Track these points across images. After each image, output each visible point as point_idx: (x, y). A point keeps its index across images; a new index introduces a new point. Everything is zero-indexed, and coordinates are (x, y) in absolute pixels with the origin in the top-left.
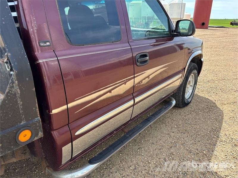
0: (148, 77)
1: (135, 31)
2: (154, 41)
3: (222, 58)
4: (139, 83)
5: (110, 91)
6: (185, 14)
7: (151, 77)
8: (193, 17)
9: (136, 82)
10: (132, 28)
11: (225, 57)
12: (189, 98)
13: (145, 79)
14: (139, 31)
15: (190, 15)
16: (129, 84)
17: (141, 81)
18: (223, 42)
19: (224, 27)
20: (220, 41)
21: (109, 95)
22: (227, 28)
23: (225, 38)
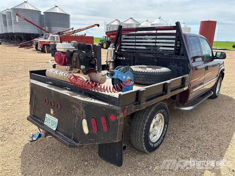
3: (231, 74)
9: (205, 77)
11: (233, 74)
12: (217, 94)
18: (229, 63)
19: (227, 49)
20: (226, 62)
22: (229, 50)
23: (229, 59)
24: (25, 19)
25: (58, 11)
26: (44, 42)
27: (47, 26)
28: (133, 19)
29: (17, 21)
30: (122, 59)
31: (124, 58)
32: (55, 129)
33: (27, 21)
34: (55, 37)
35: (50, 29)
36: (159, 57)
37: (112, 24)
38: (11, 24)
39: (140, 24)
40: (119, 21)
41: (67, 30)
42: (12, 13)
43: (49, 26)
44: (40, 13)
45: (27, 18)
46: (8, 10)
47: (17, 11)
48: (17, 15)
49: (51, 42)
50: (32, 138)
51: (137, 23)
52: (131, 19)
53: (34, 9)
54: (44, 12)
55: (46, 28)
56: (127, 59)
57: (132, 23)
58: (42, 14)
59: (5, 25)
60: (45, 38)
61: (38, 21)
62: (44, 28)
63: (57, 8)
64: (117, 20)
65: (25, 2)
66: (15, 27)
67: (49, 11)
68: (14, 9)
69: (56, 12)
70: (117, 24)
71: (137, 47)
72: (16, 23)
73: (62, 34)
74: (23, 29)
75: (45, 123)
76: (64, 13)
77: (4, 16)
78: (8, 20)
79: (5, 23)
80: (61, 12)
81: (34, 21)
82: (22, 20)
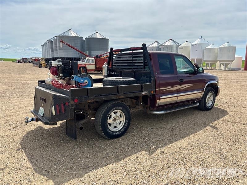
0: (184, 87)
1: (179, 71)
2: (188, 74)
4: (180, 88)
5: (170, 88)
6: (236, 56)
7: (185, 87)
8: (245, 60)
9: (179, 88)
10: (178, 70)
12: (210, 106)
13: (182, 87)
14: (180, 71)
15: (242, 58)
16: (176, 88)
17: (181, 88)
21: (169, 89)
24: (68, 45)
25: (98, 36)
26: (81, 64)
27: (88, 51)
28: (173, 40)
29: (61, 47)
30: (114, 73)
31: (115, 73)
32: (42, 116)
33: (70, 46)
34: (91, 60)
35: (90, 53)
36: (135, 71)
37: (152, 46)
38: (56, 50)
39: (181, 45)
40: (159, 43)
41: (105, 54)
42: (57, 40)
43: (90, 50)
44: (82, 39)
45: (70, 44)
46: (55, 37)
47: (62, 38)
48: (61, 41)
49: (87, 64)
50: (27, 120)
51: (177, 44)
52: (170, 40)
53: (77, 36)
54: (86, 37)
55: (86, 52)
56: (117, 73)
57: (172, 44)
58: (84, 39)
59: (52, 51)
60: (83, 61)
61: (79, 46)
62: (84, 53)
63: (97, 33)
64: (157, 42)
65: (69, 30)
66: (60, 52)
67: (90, 37)
68: (60, 37)
69: (96, 37)
70: (157, 46)
71: (122, 64)
72: (60, 49)
73: (100, 57)
74: (67, 54)
75: (39, 113)
76: (104, 38)
77: (52, 42)
78: (55, 47)
79: (52, 49)
80: (100, 37)
81: (76, 47)
82: (66, 46)
